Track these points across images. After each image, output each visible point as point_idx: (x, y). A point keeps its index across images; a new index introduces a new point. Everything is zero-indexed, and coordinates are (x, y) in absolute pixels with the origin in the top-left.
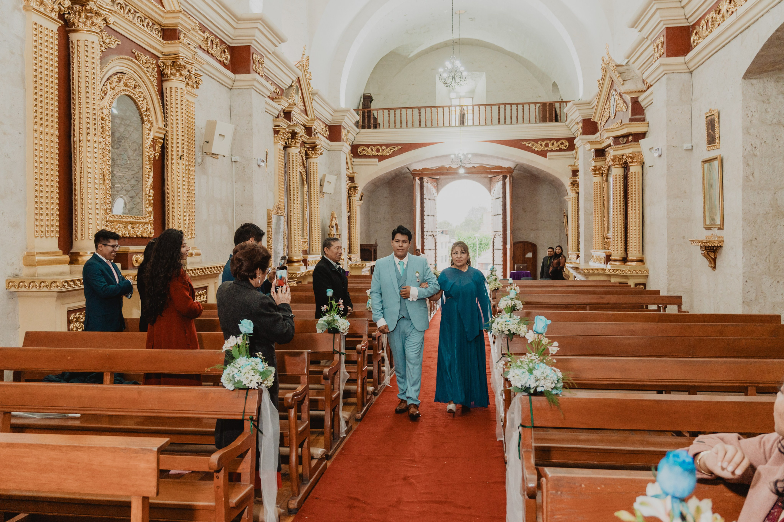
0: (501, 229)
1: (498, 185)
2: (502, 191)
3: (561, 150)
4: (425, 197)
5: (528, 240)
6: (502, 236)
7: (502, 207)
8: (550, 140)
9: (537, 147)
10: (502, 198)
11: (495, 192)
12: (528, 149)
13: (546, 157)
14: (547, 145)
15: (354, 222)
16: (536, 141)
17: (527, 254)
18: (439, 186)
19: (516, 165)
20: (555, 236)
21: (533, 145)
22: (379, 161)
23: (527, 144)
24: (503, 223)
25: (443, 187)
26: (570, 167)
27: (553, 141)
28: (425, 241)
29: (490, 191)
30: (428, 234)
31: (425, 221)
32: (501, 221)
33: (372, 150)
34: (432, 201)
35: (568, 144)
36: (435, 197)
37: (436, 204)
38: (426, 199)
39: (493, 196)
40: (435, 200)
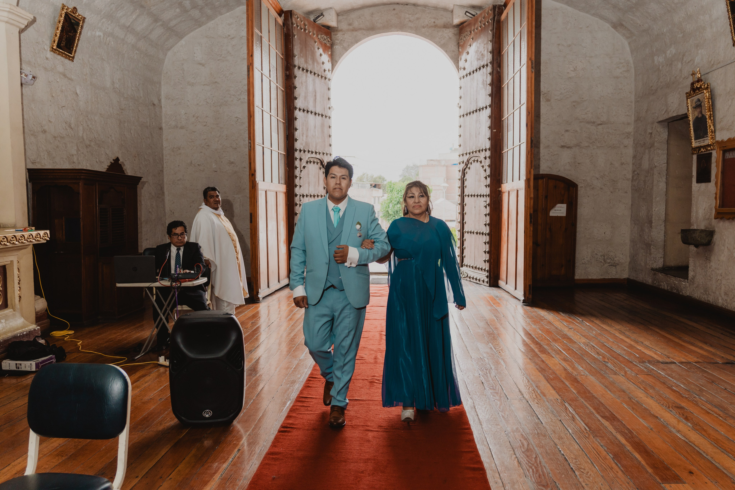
0: (487, 145)
4: (298, 61)
5: (554, 172)
6: (488, 162)
7: (489, 88)
10: (490, 66)
20: (622, 164)
28: (297, 172)
30: (306, 157)
31: (298, 124)
32: (488, 123)
34: (318, 80)
36: (327, 72)
37: (329, 89)
38: (299, 68)
39: (464, 69)
40: (325, 78)
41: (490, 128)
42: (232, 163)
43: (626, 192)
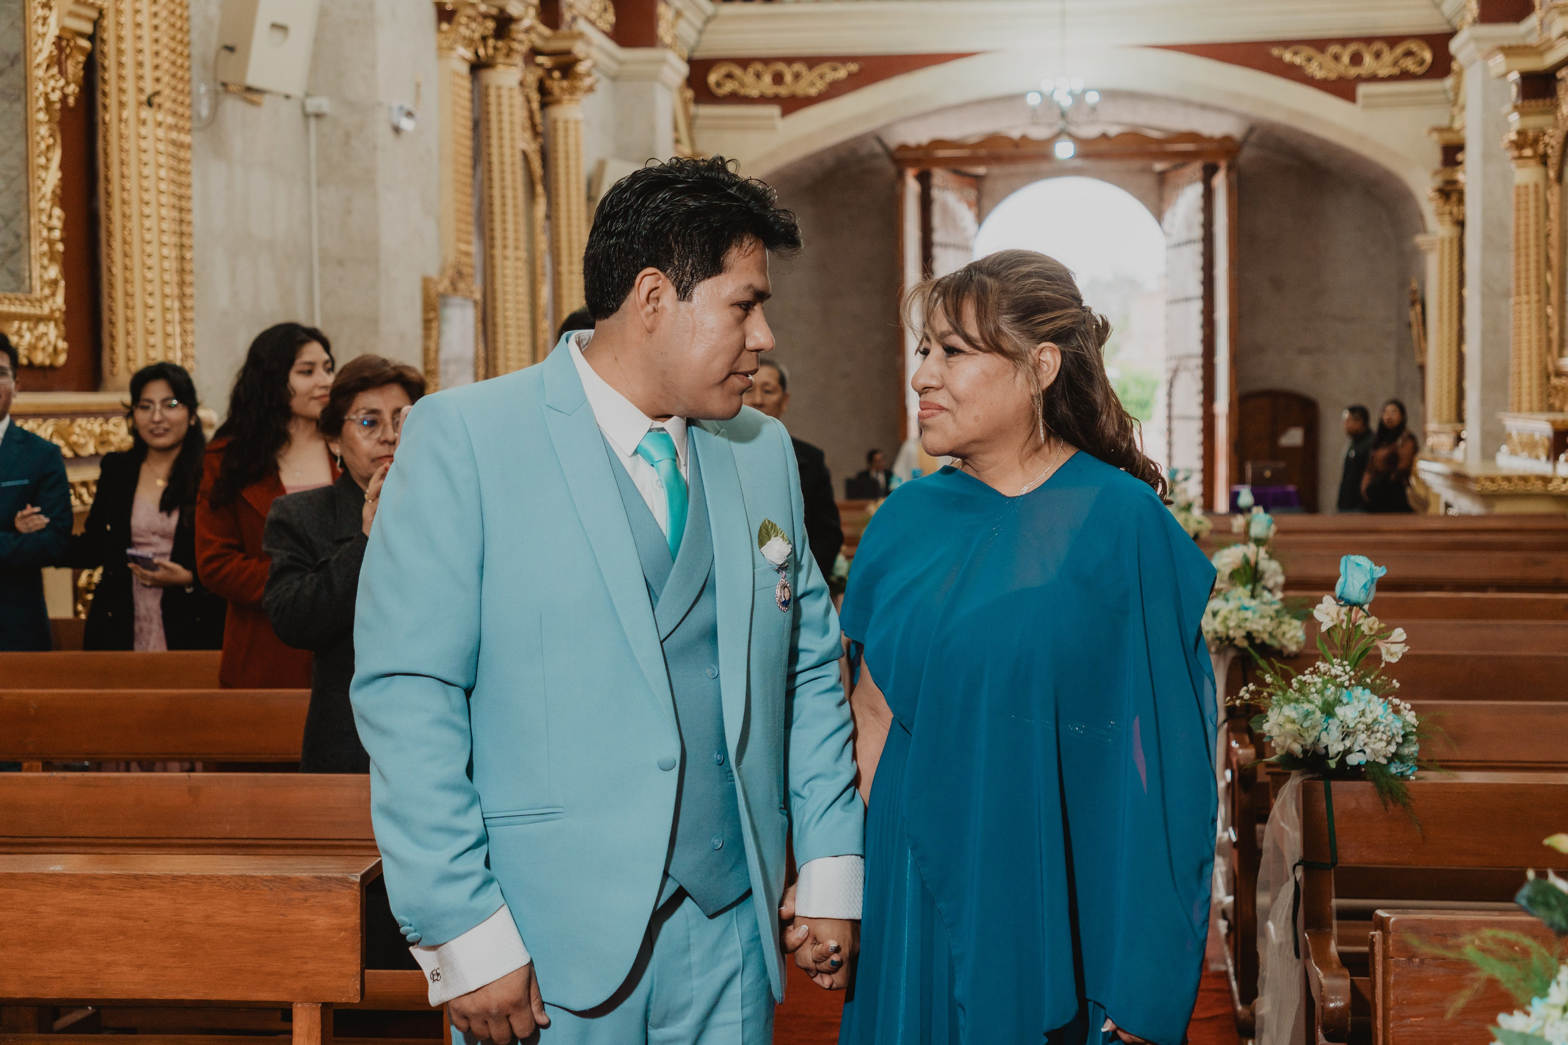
0: (1198, 348)
1: (1190, 196)
2: (1200, 218)
3: (1405, 76)
5: (1289, 387)
7: (1200, 274)
8: (1368, 40)
9: (1324, 67)
10: (1200, 244)
11: (1177, 221)
12: (1293, 74)
13: (1355, 102)
14: (1356, 59)
16: (1320, 44)
17: (1284, 430)
18: (986, 202)
19: (1251, 130)
20: (1382, 371)
21: (1309, 60)
23: (1288, 56)
24: (1202, 327)
25: (996, 202)
26: (1435, 136)
27: (1376, 46)
29: (1159, 216)
33: (758, 76)
35: (1428, 56)
36: (967, 236)
38: (939, 245)
39: (1169, 236)
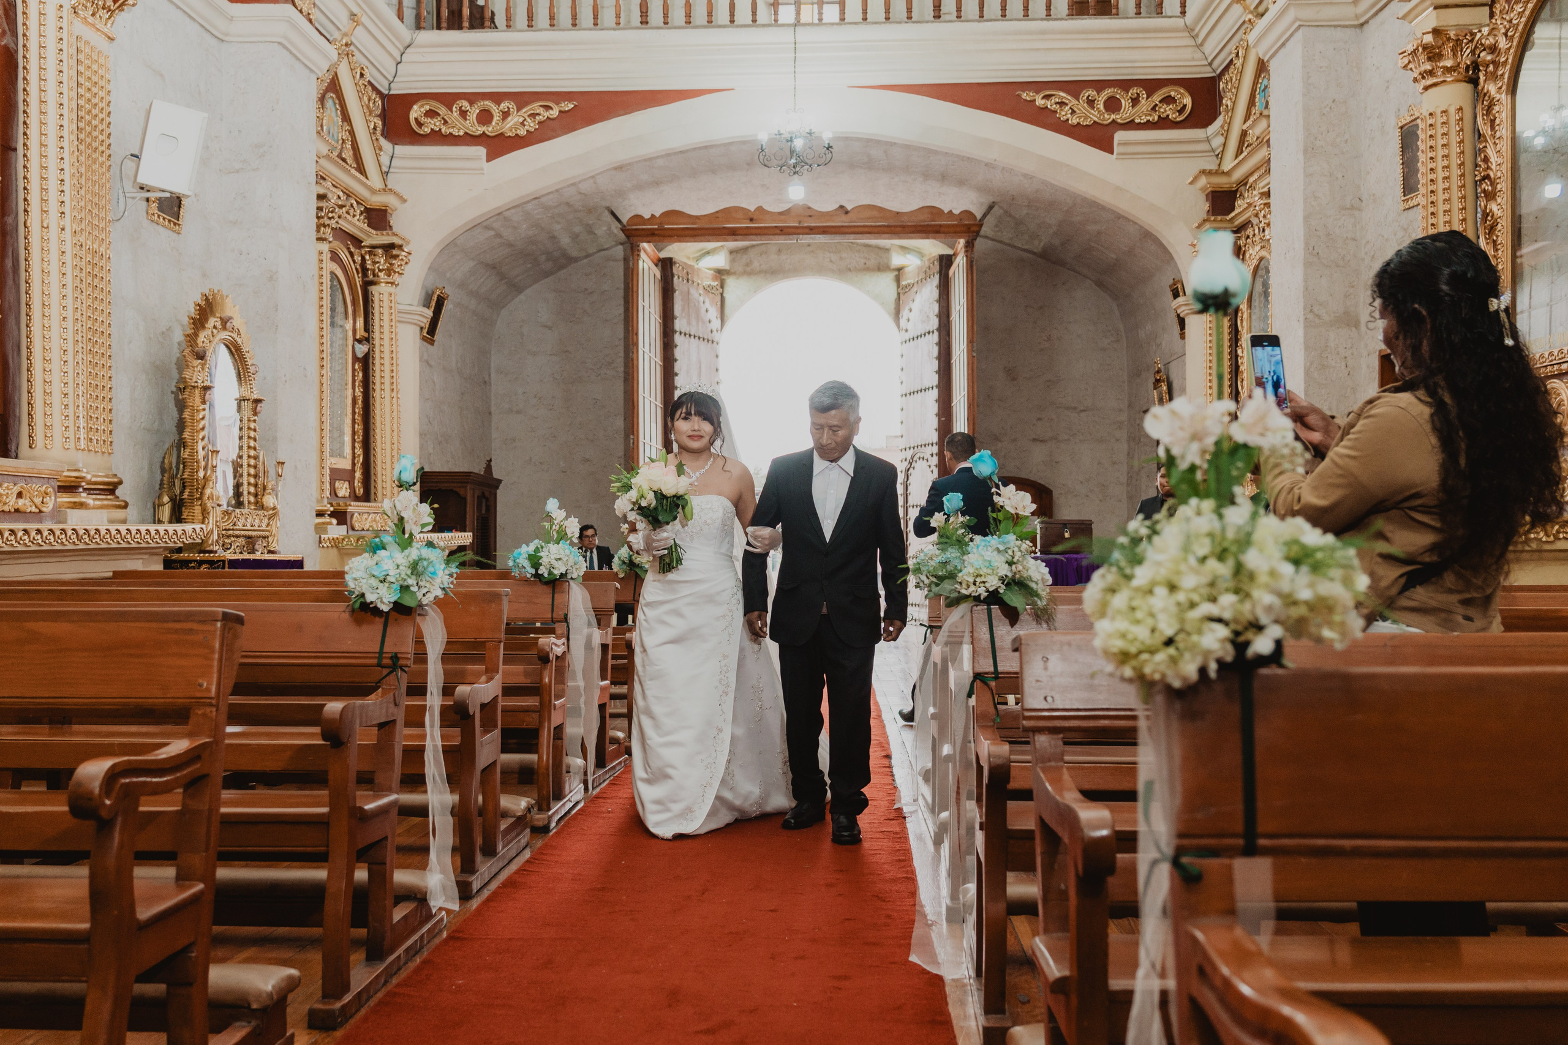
0: (933, 437)
1: (925, 292)
2: (936, 308)
3: (1164, 123)
4: (678, 325)
7: (936, 363)
8: (1125, 85)
9: (1079, 112)
10: (936, 334)
11: (912, 316)
12: (1043, 119)
13: (1112, 153)
14: (1112, 105)
15: (387, 380)
16: (1074, 87)
19: (992, 205)
21: (1062, 104)
22: (490, 157)
23: (1040, 102)
24: (938, 415)
26: (1203, 181)
27: (1134, 91)
29: (897, 314)
32: (934, 408)
33: (463, 114)
34: (703, 345)
35: (1188, 101)
36: (715, 332)
37: (717, 356)
38: (681, 333)
39: (907, 331)
40: (713, 342)
41: (936, 415)
42: (588, 460)
43: (1120, 501)
